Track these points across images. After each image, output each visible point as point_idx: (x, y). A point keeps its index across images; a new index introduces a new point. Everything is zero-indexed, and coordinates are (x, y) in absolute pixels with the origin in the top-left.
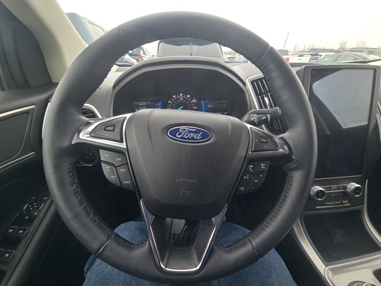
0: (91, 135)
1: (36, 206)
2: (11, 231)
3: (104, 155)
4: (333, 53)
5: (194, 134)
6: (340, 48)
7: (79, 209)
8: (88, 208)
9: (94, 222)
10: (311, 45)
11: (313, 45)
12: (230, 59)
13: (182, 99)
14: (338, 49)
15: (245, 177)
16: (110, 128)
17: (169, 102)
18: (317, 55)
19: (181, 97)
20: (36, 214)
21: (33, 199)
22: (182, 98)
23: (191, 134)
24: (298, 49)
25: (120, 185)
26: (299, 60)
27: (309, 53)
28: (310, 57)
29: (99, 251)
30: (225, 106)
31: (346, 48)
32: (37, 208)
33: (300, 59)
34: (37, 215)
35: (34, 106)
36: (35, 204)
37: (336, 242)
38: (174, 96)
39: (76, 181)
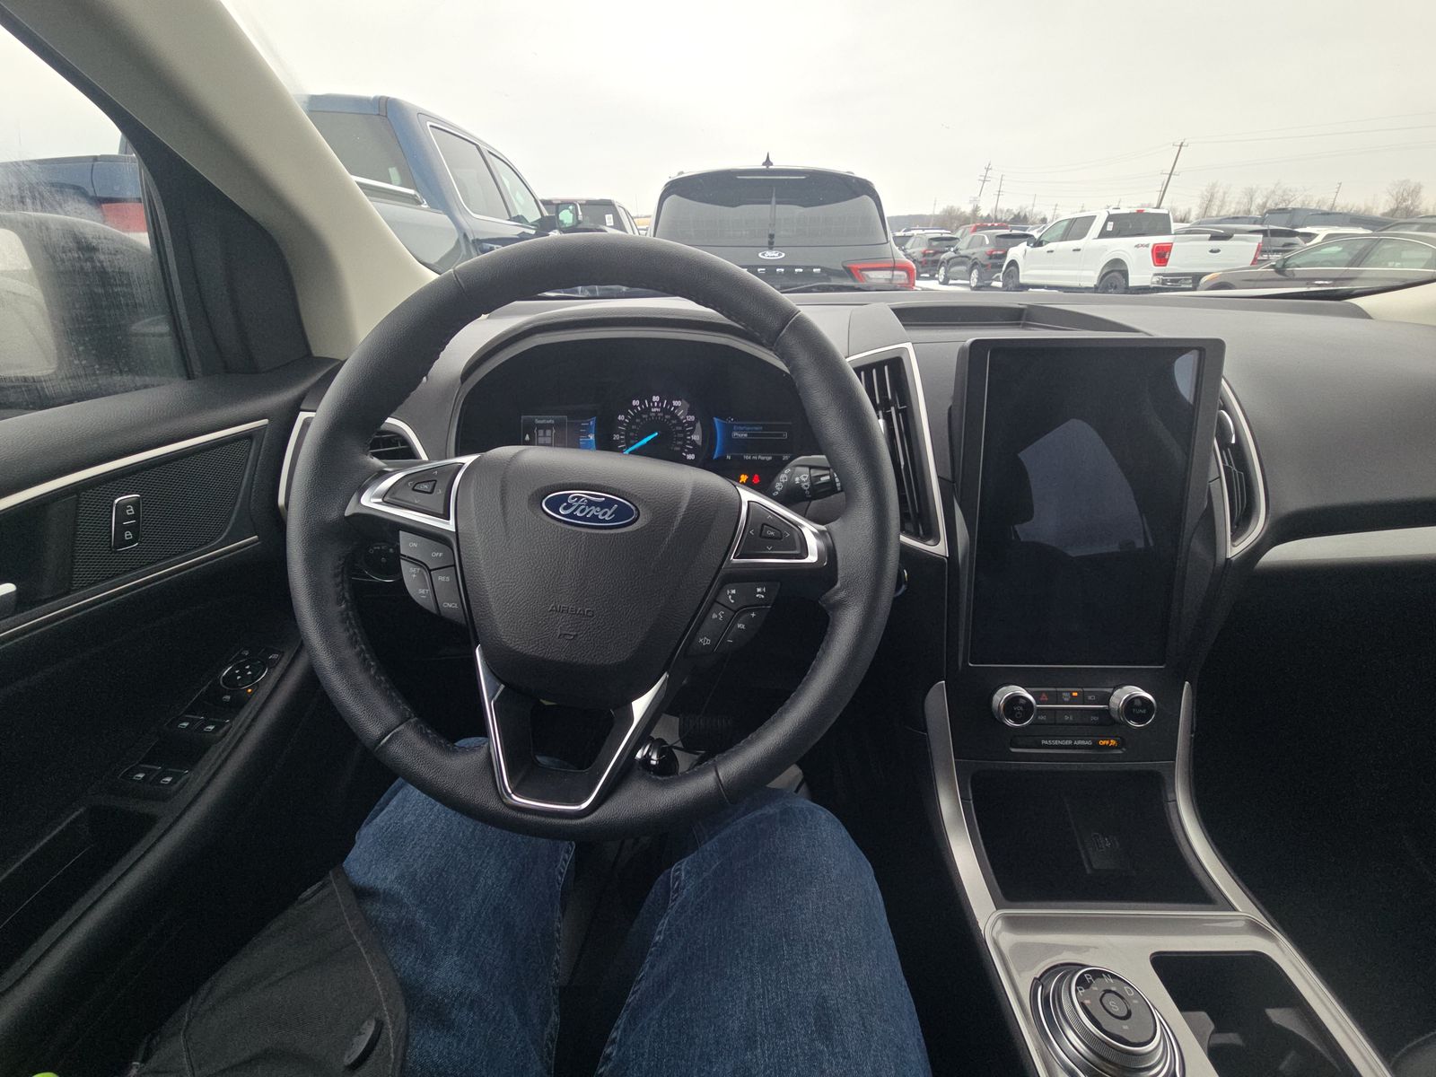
0: (386, 499)
1: (249, 673)
2: (186, 724)
3: (408, 544)
4: (1360, 231)
5: (598, 509)
6: (1393, 212)
7: (349, 653)
8: (367, 656)
9: (377, 684)
10: (1274, 192)
11: (1284, 191)
12: (937, 246)
13: (658, 410)
14: (1384, 214)
15: (714, 616)
16: (425, 487)
17: (621, 418)
18: (1293, 234)
19: (656, 404)
20: (250, 690)
21: (244, 657)
22: (658, 407)
23: (593, 507)
24: (1221, 207)
25: (434, 611)
26: (1212, 251)
27: (1258, 227)
28: (1261, 241)
29: (380, 742)
30: (786, 435)
31: (1416, 210)
32: (253, 678)
33: (1215, 248)
34: (252, 693)
35: (265, 421)
36: (248, 667)
37: (1089, 871)
38: (636, 403)
39: (347, 595)
